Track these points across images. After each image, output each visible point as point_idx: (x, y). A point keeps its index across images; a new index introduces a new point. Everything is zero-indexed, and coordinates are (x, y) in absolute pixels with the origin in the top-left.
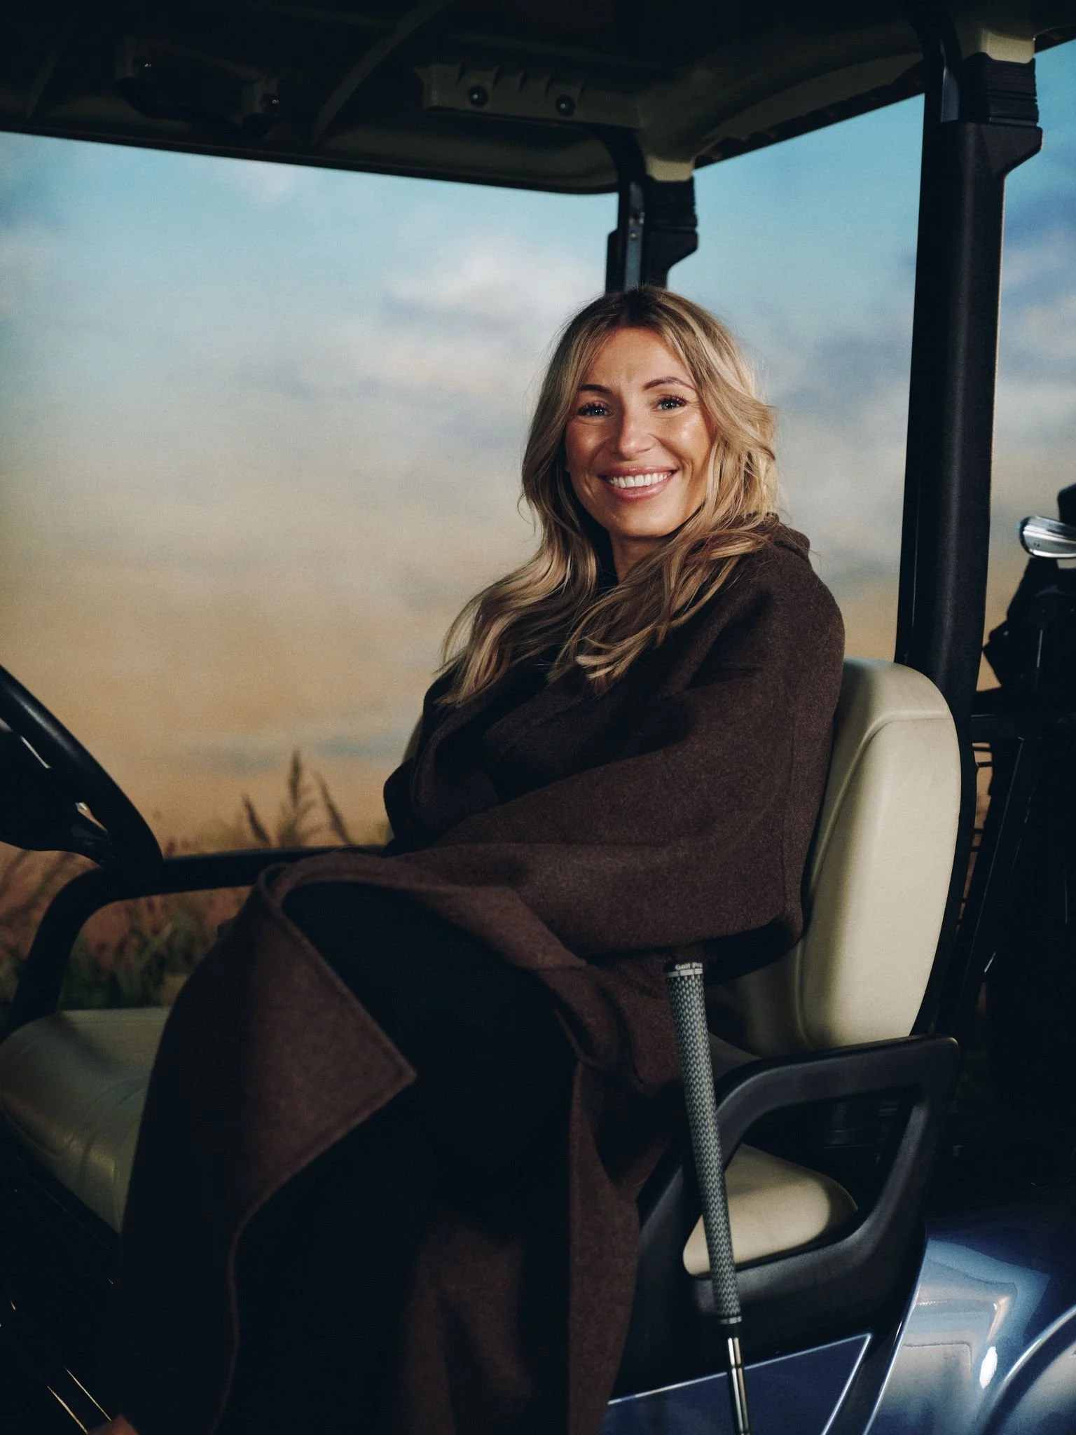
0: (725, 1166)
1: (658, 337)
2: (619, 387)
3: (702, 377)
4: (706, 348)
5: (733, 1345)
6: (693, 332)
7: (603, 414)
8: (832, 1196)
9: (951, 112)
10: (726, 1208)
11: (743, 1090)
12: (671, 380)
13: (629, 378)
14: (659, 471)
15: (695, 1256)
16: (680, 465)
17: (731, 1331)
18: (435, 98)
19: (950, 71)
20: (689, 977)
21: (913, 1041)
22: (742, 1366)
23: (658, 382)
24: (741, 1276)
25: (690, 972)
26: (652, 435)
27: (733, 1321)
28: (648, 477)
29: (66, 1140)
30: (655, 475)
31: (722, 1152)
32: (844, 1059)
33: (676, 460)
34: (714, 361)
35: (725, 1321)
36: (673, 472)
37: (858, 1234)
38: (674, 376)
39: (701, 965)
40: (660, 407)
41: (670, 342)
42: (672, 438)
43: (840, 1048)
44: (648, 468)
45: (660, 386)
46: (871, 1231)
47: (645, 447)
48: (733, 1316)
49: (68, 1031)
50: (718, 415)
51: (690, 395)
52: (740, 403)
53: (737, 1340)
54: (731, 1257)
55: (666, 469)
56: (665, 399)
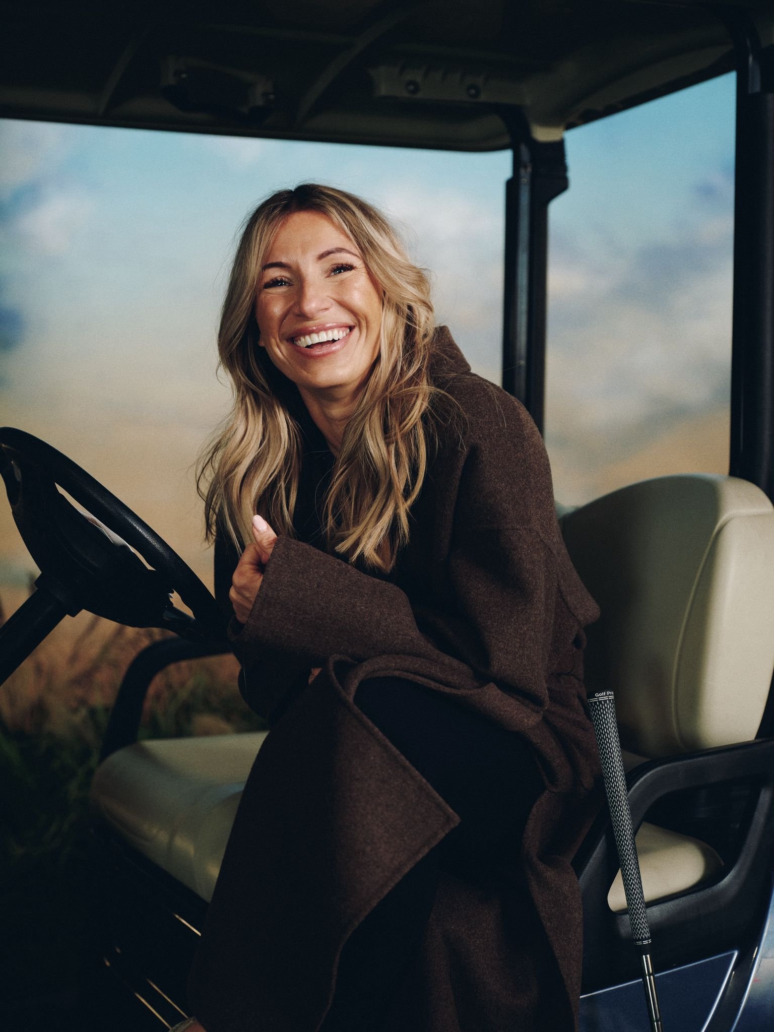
0: (635, 833)
1: (325, 216)
2: (297, 261)
3: (366, 248)
4: (366, 225)
5: (647, 960)
6: (354, 213)
7: (285, 285)
8: (706, 854)
9: (756, 87)
10: (637, 863)
11: (645, 780)
12: (340, 250)
13: (304, 252)
14: (340, 326)
15: (617, 898)
16: (356, 322)
17: (643, 950)
18: (384, 90)
19: (754, 58)
20: (605, 701)
21: (758, 743)
22: (652, 974)
23: (329, 253)
24: (648, 911)
25: (606, 698)
26: (328, 297)
27: (645, 942)
28: (330, 332)
29: (155, 831)
30: (336, 331)
31: (633, 824)
32: (710, 757)
33: (353, 318)
34: (372, 234)
35: (640, 943)
36: (351, 328)
37: (726, 880)
38: (343, 247)
39: (613, 693)
40: (333, 274)
41: (335, 220)
42: (347, 298)
43: (710, 749)
44: (328, 325)
45: (332, 256)
46: (735, 877)
47: (324, 306)
48: (646, 939)
49: (146, 755)
50: (382, 277)
51: (357, 262)
52: (399, 268)
53: (648, 956)
54: (643, 897)
55: (345, 325)
56: (337, 267)
